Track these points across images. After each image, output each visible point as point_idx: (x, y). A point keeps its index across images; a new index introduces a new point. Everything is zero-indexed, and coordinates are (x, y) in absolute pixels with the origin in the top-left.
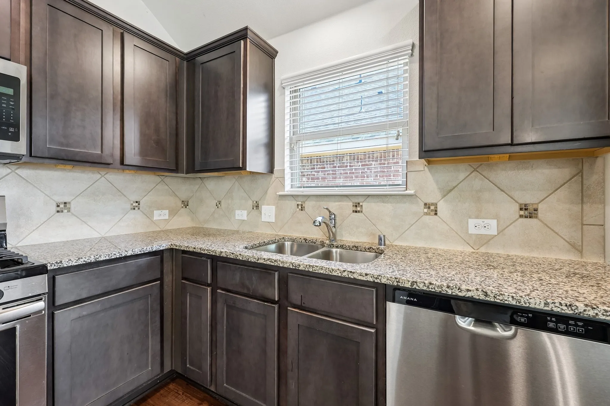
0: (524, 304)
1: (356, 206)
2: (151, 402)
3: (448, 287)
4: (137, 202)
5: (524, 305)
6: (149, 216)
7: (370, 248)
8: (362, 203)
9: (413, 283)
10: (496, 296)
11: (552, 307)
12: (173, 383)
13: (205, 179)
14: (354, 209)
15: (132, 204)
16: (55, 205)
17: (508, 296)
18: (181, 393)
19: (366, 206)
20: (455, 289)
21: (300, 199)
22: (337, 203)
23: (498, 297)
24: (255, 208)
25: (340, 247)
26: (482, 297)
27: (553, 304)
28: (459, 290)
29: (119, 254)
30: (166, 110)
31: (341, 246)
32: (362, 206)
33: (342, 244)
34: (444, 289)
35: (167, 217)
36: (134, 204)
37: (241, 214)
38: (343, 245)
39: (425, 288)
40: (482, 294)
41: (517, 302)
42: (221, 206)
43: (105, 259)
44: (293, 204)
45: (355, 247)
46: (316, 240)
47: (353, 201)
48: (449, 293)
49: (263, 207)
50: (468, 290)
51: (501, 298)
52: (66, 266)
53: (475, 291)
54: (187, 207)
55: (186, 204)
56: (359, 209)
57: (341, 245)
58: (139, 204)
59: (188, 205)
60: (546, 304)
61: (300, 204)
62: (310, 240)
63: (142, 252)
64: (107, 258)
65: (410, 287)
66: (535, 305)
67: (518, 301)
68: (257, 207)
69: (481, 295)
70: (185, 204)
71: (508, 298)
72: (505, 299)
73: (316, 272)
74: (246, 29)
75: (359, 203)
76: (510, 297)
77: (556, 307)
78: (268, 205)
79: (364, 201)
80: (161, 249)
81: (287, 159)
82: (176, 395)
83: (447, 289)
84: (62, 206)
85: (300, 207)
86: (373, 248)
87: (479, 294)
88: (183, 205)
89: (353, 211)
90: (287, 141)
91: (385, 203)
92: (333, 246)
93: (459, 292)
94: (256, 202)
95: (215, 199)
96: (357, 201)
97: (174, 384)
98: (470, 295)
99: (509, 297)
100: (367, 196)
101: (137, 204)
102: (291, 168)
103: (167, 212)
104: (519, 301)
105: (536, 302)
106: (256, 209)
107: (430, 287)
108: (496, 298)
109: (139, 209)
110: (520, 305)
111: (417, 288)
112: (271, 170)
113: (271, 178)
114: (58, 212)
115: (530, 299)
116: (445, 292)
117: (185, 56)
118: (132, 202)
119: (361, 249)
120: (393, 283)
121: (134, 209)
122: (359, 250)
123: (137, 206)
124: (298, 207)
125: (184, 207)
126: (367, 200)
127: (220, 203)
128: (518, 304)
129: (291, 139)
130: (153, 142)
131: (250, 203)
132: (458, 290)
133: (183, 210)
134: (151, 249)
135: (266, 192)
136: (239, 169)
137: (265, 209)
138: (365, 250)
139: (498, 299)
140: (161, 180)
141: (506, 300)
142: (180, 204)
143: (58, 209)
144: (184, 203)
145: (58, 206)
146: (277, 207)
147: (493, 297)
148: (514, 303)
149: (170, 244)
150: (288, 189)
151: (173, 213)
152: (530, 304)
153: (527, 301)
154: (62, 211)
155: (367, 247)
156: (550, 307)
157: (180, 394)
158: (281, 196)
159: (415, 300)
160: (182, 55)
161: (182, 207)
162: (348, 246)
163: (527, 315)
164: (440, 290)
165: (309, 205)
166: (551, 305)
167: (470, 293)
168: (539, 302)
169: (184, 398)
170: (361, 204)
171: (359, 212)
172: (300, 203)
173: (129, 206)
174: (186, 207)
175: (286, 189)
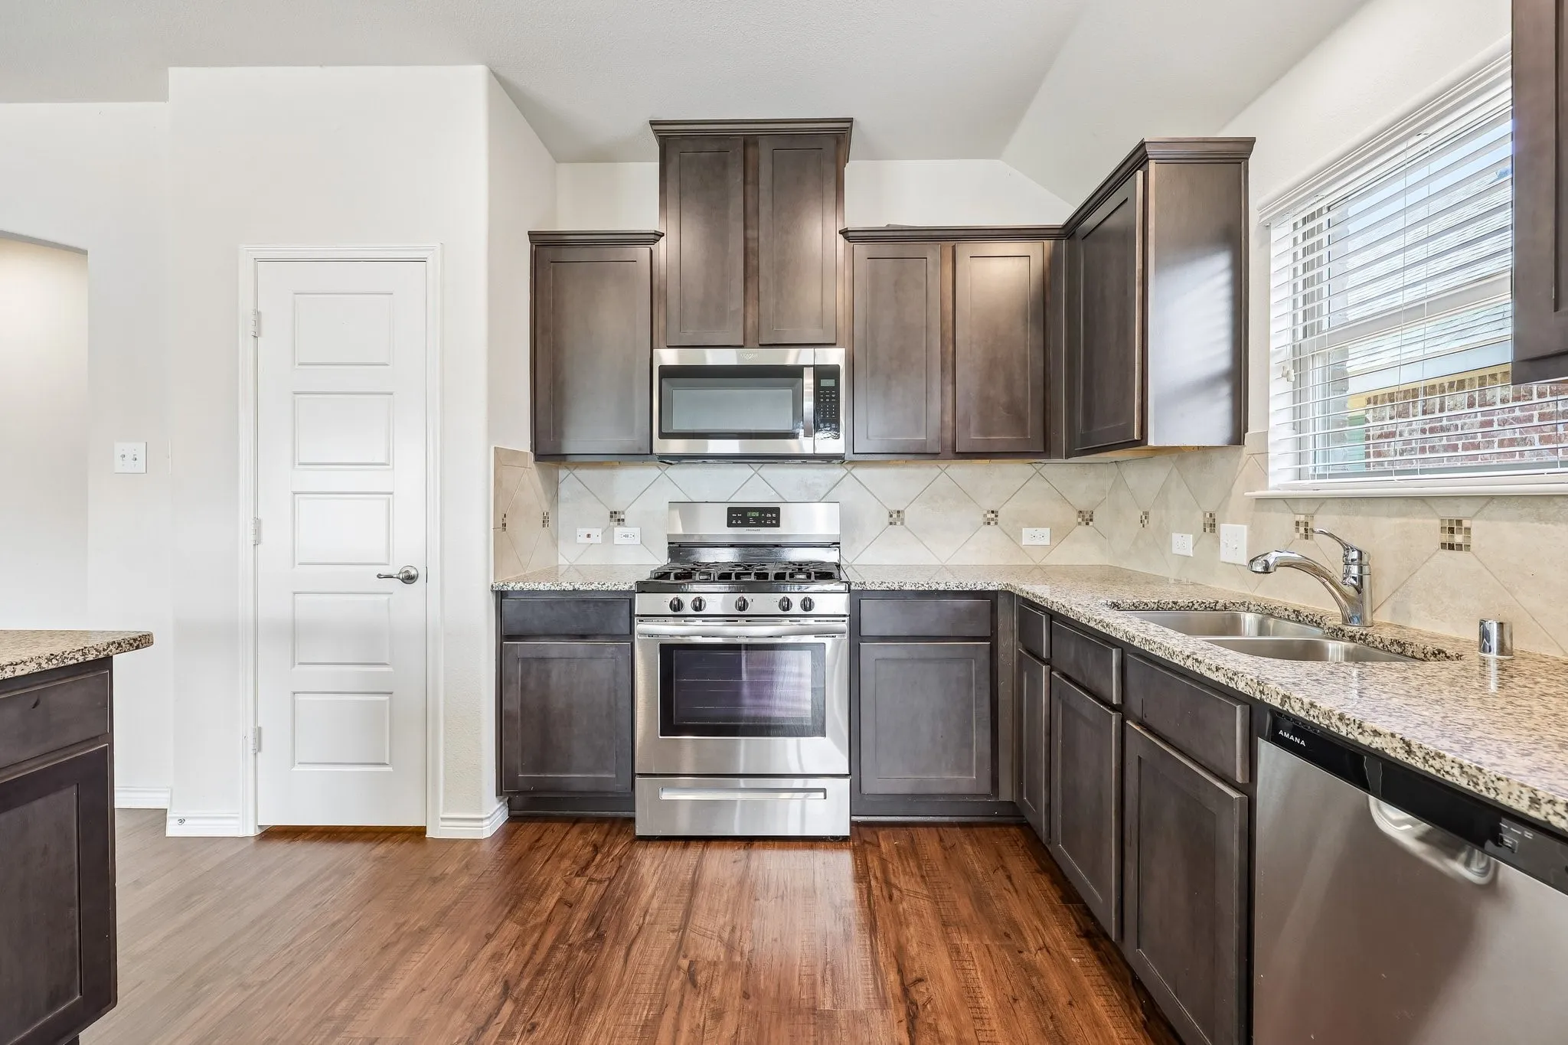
0: (1484, 789)
1: (1451, 530)
2: (977, 833)
3: (1341, 718)
4: (993, 512)
5: (1485, 793)
6: (1014, 538)
7: (1439, 654)
8: (1469, 521)
9: (1286, 698)
10: (1427, 757)
11: (1548, 814)
12: (1018, 828)
13: (1124, 464)
14: (1446, 538)
15: (985, 515)
16: (888, 515)
17: (1453, 762)
18: (1021, 845)
19: (1481, 529)
20: (1352, 725)
21: (1302, 507)
22: (1398, 521)
23: (1431, 762)
24: (1208, 529)
25: (1360, 639)
26: (1401, 755)
27: (1550, 806)
28: (1360, 730)
29: (927, 586)
30: (1026, 346)
31: (1363, 637)
32: (1468, 530)
33: (1364, 633)
34: (1333, 721)
36: (989, 516)
37: (1183, 543)
38: (1367, 635)
39: (1302, 714)
40: (1401, 748)
41: (1471, 783)
42: (1148, 522)
43: (910, 589)
44: (1285, 520)
45: (1398, 643)
46: (1321, 617)
47: (1441, 514)
48: (1341, 734)
49: (1222, 525)
50: (1376, 733)
51: (1437, 763)
52: (869, 589)
53: (1389, 738)
54: (1091, 523)
55: (1087, 517)
56: (1458, 538)
57: (1362, 634)
58: (996, 516)
59: (1091, 520)
60: (1535, 801)
61: (1302, 522)
62: (1307, 616)
63: (961, 589)
64: (914, 588)
65: (1279, 707)
66: (1509, 798)
67: (1473, 781)
68: (1213, 526)
69: (1398, 750)
71: (1452, 768)
72: (1448, 768)
73: (1153, 653)
74: (1142, 145)
75: (1459, 522)
76: (1456, 766)
77: (1556, 814)
78: (1234, 522)
79: (1477, 513)
80: (991, 588)
81: (1280, 404)
82: (1013, 843)
83: (1339, 724)
84: (895, 516)
85: (1302, 530)
86: (1446, 654)
87: (1395, 745)
88: (1080, 520)
89: (1443, 545)
90: (1279, 358)
91: (1546, 520)
92: (1343, 636)
93: (1360, 734)
94: (1211, 515)
95: (1139, 508)
96: (1454, 515)
97: (1018, 830)
98: (1379, 746)
99: (1453, 764)
100: (1484, 502)
101: (993, 516)
102: (1298, 428)
103: (1047, 531)
104: (1475, 780)
105: (1510, 791)
106: (1211, 532)
107: (1311, 713)
108: (1427, 761)
109: (996, 523)
110: (1475, 790)
111: (1291, 711)
112: (1238, 437)
113: (1240, 457)
114: (891, 523)
115: (1498, 779)
116: (1335, 730)
117: (1063, 232)
118: (985, 512)
119: (1413, 652)
120: (1254, 693)
121: (989, 524)
122: (1409, 654)
123: (992, 519)
124: (1297, 530)
125: (1084, 523)
126: (1486, 511)
127: (1146, 514)
128: (1471, 788)
130: (1001, 409)
131: (1199, 519)
132: (1359, 728)
133: (1081, 530)
134: (973, 586)
135: (1229, 493)
136: (1134, 445)
137: (1225, 529)
138: (1425, 656)
139: (1432, 766)
140: (1035, 471)
141: (1447, 773)
142: (1074, 518)
143: (891, 520)
144: (1083, 516)
145: (891, 516)
146: (1251, 528)
147: (1422, 760)
148: (1463, 782)
149: (1005, 583)
150: (1275, 483)
151: (1060, 534)
152: (1498, 794)
153: (1490, 785)
154: (895, 524)
155: (1430, 648)
156: (1543, 813)
157: (1018, 845)
158: (1258, 500)
159: (1303, 743)
160: (1057, 232)
161: (1080, 524)
162: (1379, 640)
163: (1520, 833)
164: (1327, 722)
166: (1546, 808)
167: (1379, 742)
168: (1519, 793)
169: (1022, 852)
170: (1466, 523)
171: (1460, 547)
172: (1302, 518)
173: (981, 519)
174: (1087, 524)
175: (1273, 482)
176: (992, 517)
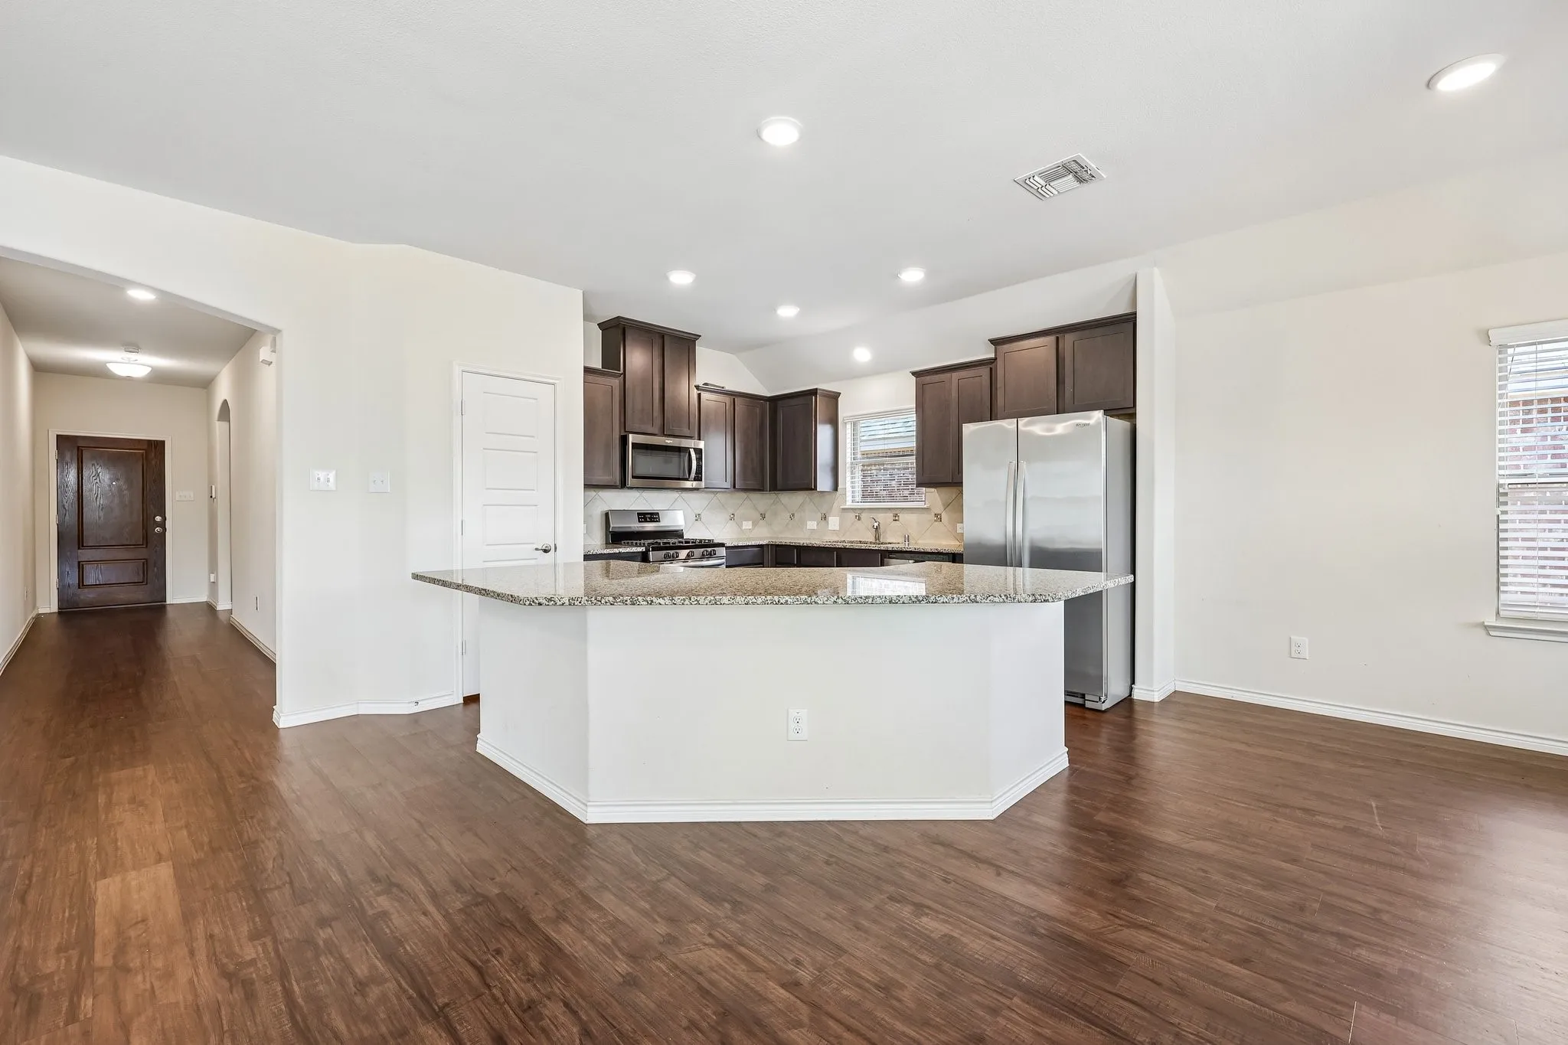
1: (896, 516)
4: (733, 514)
6: (740, 526)
13: (780, 495)
14: (894, 518)
15: (730, 516)
19: (902, 516)
21: (857, 511)
24: (823, 519)
32: (899, 516)
35: (751, 527)
37: (812, 525)
42: (793, 517)
44: (852, 515)
47: (893, 512)
49: (829, 518)
54: (765, 519)
56: (897, 519)
58: (734, 516)
61: (857, 516)
68: (825, 518)
70: (763, 517)
74: (816, 389)
75: (898, 514)
78: (834, 516)
81: (848, 479)
84: (698, 517)
88: (761, 518)
89: (894, 521)
90: (848, 465)
94: (824, 514)
95: (790, 510)
96: (896, 512)
102: (853, 487)
103: (751, 522)
109: (734, 519)
112: (836, 488)
113: (836, 495)
114: (696, 520)
118: (730, 514)
124: (856, 518)
126: (903, 512)
127: (793, 515)
129: (852, 463)
130: (750, 470)
131: (819, 515)
133: (761, 521)
135: (832, 507)
136: (812, 489)
137: (831, 519)
142: (759, 516)
144: (762, 515)
145: (696, 517)
146: (840, 518)
150: (849, 504)
151: (755, 524)
154: (698, 520)
158: (843, 509)
165: (864, 516)
172: (857, 514)
174: (763, 519)
175: (848, 503)
176: (732, 517)
